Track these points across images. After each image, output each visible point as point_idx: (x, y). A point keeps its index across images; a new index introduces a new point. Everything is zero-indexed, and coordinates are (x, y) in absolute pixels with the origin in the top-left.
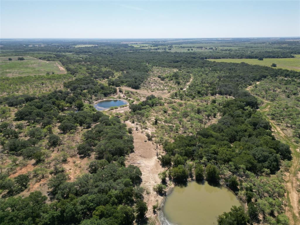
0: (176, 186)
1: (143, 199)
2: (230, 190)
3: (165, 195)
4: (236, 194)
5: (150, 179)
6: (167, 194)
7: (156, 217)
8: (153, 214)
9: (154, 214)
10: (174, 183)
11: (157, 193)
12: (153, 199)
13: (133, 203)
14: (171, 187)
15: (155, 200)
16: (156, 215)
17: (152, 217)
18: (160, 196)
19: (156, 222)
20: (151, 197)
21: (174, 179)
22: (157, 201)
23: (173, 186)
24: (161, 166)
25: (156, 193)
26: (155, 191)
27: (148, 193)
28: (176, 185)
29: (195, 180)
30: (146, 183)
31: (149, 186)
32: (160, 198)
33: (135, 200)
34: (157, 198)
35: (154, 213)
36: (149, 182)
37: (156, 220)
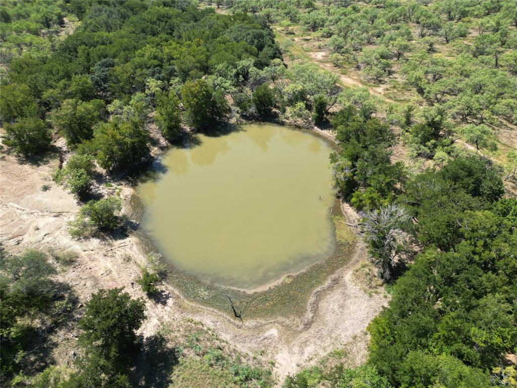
0: (136, 185)
1: (71, 294)
2: (262, 123)
3: (135, 227)
4: (282, 124)
5: (25, 217)
6: (134, 221)
7: (180, 307)
8: (160, 306)
9: (164, 303)
10: (123, 183)
11: (104, 239)
12: (109, 265)
13: (45, 340)
14: (126, 196)
15: (120, 261)
16: (170, 302)
17: (166, 319)
18: (120, 242)
19: (197, 319)
20: (92, 265)
21: (110, 173)
22: (128, 259)
23: (127, 191)
24: (27, 167)
25: (95, 242)
26: (86, 238)
27: (70, 261)
28: (134, 185)
29: (169, 144)
30: (20, 238)
31: (48, 239)
32: (130, 245)
33: (37, 323)
34: (119, 253)
35: (158, 302)
36: (31, 229)
37: (190, 317)
